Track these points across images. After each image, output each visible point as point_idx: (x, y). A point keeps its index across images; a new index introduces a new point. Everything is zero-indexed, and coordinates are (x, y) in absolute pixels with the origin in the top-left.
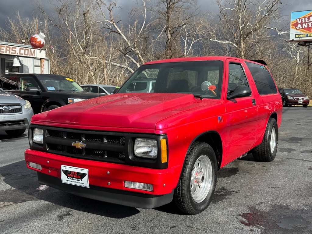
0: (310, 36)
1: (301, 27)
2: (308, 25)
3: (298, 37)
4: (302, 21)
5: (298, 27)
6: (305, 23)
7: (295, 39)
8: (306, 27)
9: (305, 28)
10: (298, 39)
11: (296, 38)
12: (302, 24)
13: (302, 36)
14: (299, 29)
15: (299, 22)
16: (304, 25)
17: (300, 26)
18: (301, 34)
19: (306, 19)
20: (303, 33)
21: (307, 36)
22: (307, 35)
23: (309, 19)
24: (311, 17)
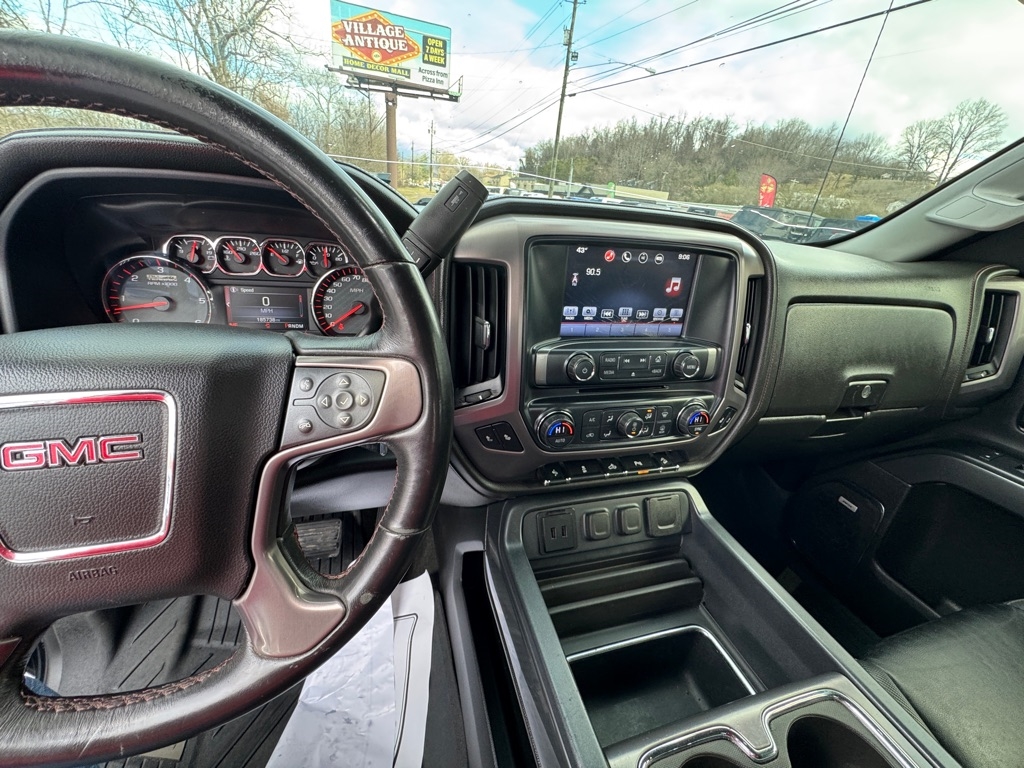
0: (371, 69)
1: (352, 43)
3: (350, 65)
4: (353, 29)
6: (360, 35)
7: (345, 68)
8: (362, 44)
9: (360, 48)
10: (348, 68)
11: (345, 65)
12: (353, 34)
13: (357, 64)
14: (349, 46)
15: (349, 30)
16: (357, 38)
17: (349, 36)
18: (354, 59)
19: (361, 25)
20: (357, 58)
21: (366, 68)
22: (365, 63)
23: (366, 28)
24: (369, 26)
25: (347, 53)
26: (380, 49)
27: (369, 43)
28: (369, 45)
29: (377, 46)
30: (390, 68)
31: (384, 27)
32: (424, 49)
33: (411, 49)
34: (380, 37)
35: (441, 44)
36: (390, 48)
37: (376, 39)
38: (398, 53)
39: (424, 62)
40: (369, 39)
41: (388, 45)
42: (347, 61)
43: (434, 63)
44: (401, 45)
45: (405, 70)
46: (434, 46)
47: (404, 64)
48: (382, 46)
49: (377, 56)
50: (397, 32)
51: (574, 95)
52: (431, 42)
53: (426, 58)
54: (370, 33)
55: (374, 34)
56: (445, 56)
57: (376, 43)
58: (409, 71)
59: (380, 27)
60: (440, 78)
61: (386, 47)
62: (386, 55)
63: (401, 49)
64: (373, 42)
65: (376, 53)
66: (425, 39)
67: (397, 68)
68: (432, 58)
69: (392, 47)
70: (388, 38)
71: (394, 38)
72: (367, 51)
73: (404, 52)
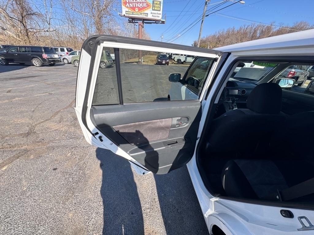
0: (135, 15)
1: (129, 6)
3: (128, 14)
5: (127, 5)
8: (132, 6)
9: (131, 8)
10: (127, 15)
11: (126, 14)
12: (129, 3)
13: (130, 13)
14: (128, 7)
15: (128, 2)
16: (130, 4)
17: (128, 4)
20: (130, 11)
21: (133, 14)
22: (133, 13)
25: (127, 10)
27: (134, 5)
28: (134, 6)
29: (137, 6)
30: (141, 13)
32: (153, 5)
33: (148, 5)
34: (138, 3)
35: (159, 3)
36: (141, 6)
37: (136, 4)
38: (144, 8)
39: (153, 10)
40: (134, 4)
41: (140, 5)
42: (127, 13)
43: (156, 10)
44: (145, 5)
45: (146, 13)
46: (156, 4)
48: (138, 6)
49: (137, 10)
51: (208, 15)
52: (155, 2)
53: (153, 9)
54: (135, 2)
55: (136, 2)
56: (160, 7)
57: (137, 5)
58: (147, 14)
60: (158, 15)
61: (140, 6)
62: (140, 9)
63: (145, 6)
64: (135, 5)
65: (137, 9)
66: (153, 1)
67: (144, 13)
68: (156, 8)
69: (142, 6)
70: (140, 3)
71: (142, 3)
72: (133, 8)
73: (146, 7)
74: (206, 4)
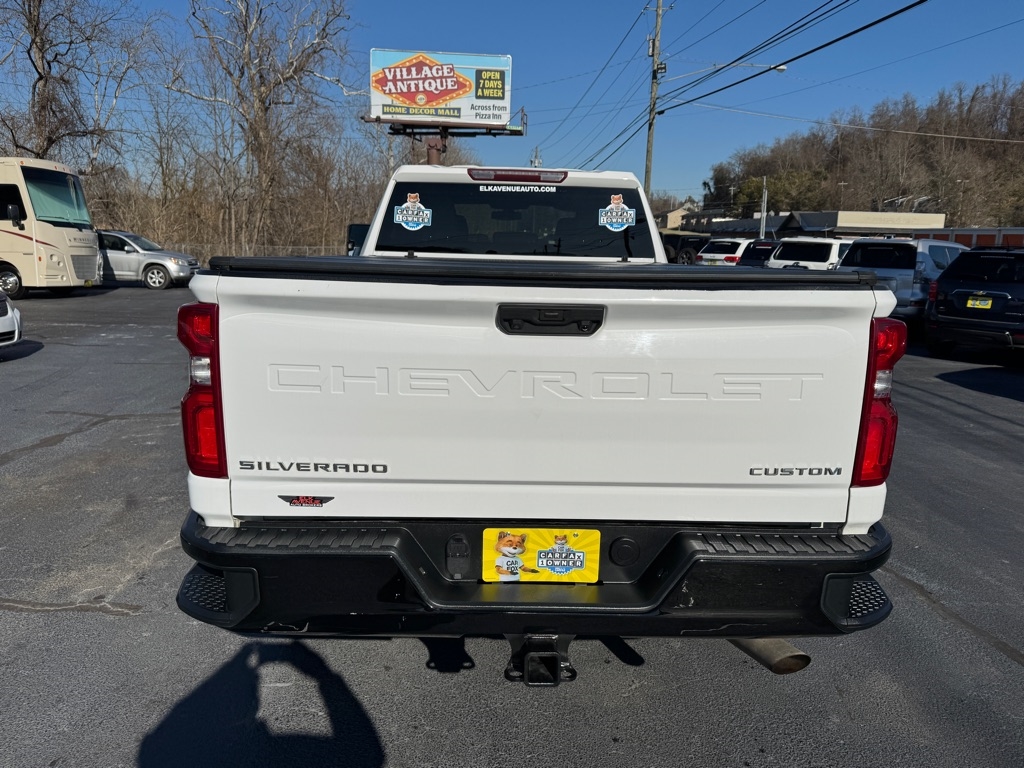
0: (414, 114)
1: (394, 90)
2: (409, 86)
3: (390, 113)
4: (395, 76)
5: (387, 89)
6: (402, 80)
7: (383, 117)
8: (405, 90)
9: (402, 94)
10: (389, 117)
11: (384, 113)
12: (395, 81)
13: (398, 110)
14: (390, 93)
15: (390, 77)
16: (399, 84)
17: (390, 84)
18: (394, 107)
19: (404, 70)
20: (398, 104)
21: (408, 113)
22: (408, 108)
23: (409, 72)
24: (413, 69)
25: (388, 100)
26: (425, 91)
27: (413, 87)
28: (413, 89)
30: (436, 110)
31: (431, 69)
32: (477, 87)
33: (462, 86)
34: (426, 78)
35: (498, 75)
36: (436, 89)
37: (421, 82)
38: (446, 92)
39: (478, 97)
40: (413, 83)
41: (434, 86)
42: (387, 109)
43: (489, 98)
44: (449, 84)
45: (454, 109)
46: (490, 79)
47: (453, 104)
48: (428, 88)
49: (421, 98)
50: (445, 71)
51: (663, 112)
52: (485, 75)
53: (480, 93)
54: (414, 76)
55: (419, 77)
56: (503, 89)
57: (421, 86)
58: (459, 110)
59: (426, 69)
60: (497, 113)
61: (433, 89)
62: (431, 97)
63: (450, 87)
64: (417, 86)
65: (420, 96)
66: (479, 73)
67: (445, 109)
68: (487, 93)
69: (439, 87)
70: (434, 78)
71: (441, 78)
72: (410, 96)
73: (453, 91)
74: (654, 77)
